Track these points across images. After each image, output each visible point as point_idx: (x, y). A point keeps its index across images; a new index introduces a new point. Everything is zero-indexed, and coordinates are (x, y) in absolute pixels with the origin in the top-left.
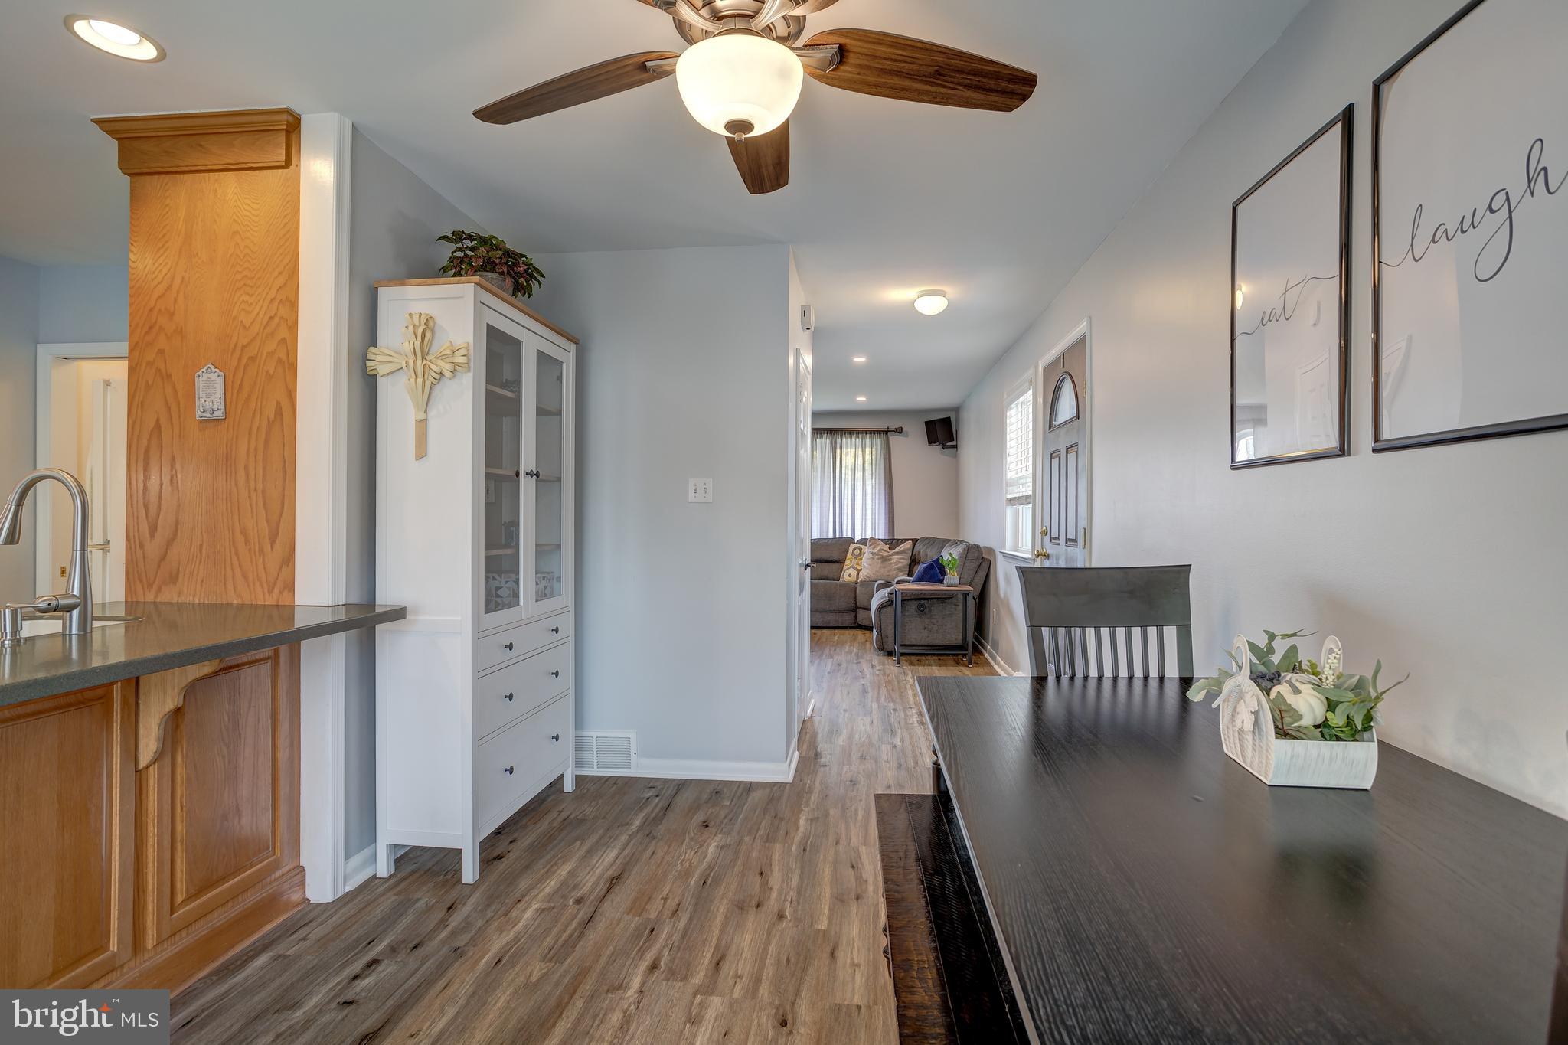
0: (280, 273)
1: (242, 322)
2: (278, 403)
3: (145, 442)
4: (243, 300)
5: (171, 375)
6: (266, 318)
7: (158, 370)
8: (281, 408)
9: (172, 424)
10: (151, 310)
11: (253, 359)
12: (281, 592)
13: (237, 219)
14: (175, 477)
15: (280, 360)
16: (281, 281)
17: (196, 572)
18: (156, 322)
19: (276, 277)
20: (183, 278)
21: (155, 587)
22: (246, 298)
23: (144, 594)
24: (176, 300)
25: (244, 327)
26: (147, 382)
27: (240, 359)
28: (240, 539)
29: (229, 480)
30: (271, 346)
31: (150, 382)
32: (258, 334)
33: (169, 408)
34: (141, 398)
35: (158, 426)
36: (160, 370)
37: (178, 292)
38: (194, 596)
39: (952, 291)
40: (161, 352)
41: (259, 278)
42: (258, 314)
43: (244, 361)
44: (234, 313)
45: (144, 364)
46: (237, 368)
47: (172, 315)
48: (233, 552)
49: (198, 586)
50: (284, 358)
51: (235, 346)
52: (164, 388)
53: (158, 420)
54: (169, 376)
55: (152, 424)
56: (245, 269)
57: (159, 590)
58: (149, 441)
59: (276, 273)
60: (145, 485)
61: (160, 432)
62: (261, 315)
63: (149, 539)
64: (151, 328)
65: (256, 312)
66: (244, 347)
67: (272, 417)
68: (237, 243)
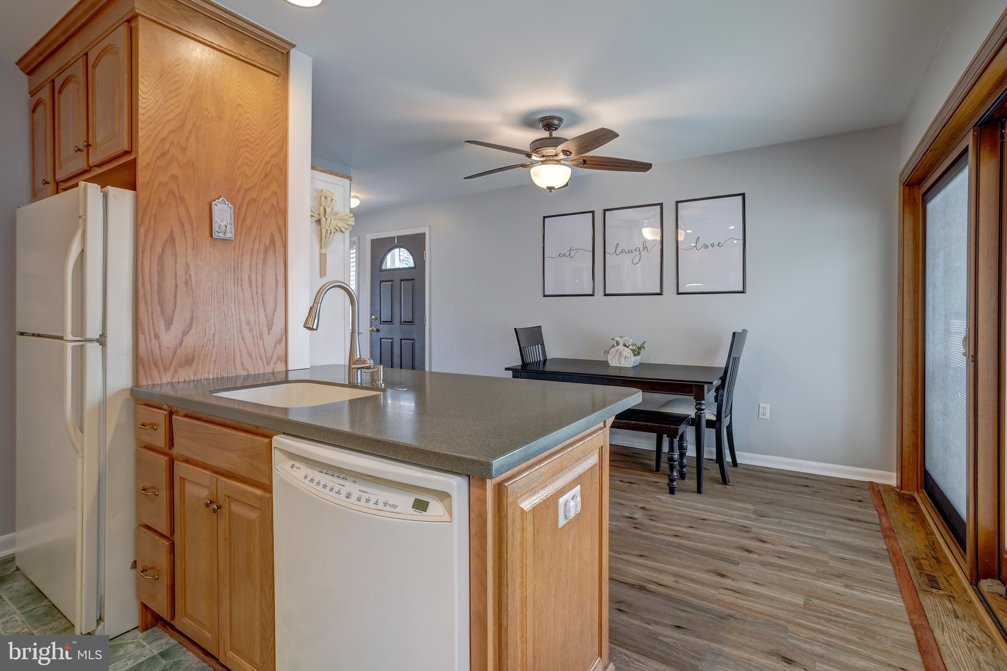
0: (273, 146)
1: (245, 171)
2: (272, 235)
3: (159, 250)
4: (245, 156)
5: (183, 197)
6: (263, 175)
7: (171, 192)
8: (274, 239)
9: (186, 238)
10: (163, 140)
11: (253, 200)
12: (276, 363)
13: (240, 96)
14: (189, 281)
15: (273, 205)
16: (273, 151)
17: (209, 356)
18: (168, 151)
19: (270, 148)
20: (194, 124)
21: (172, 370)
22: (248, 155)
23: (160, 377)
24: (187, 139)
25: (247, 175)
26: (160, 199)
27: (244, 198)
28: (245, 328)
29: (236, 284)
30: (267, 194)
31: (164, 200)
32: (257, 183)
33: (182, 225)
34: (154, 212)
35: (172, 237)
36: (173, 192)
37: (190, 132)
38: (208, 373)
39: (362, 196)
40: (174, 177)
41: (258, 144)
42: (257, 170)
43: (247, 200)
44: (239, 164)
45: (157, 184)
46: (242, 203)
47: (184, 150)
48: (240, 338)
49: (212, 365)
50: (276, 204)
51: (240, 187)
52: (177, 207)
53: (172, 233)
54: (182, 199)
55: (166, 236)
56: (247, 134)
57: (176, 371)
58: (163, 250)
59: (270, 145)
60: (159, 285)
61: (174, 243)
62: (259, 171)
63: (164, 331)
64: (163, 154)
65: (256, 166)
66: (246, 190)
67: (268, 244)
68: (241, 113)
